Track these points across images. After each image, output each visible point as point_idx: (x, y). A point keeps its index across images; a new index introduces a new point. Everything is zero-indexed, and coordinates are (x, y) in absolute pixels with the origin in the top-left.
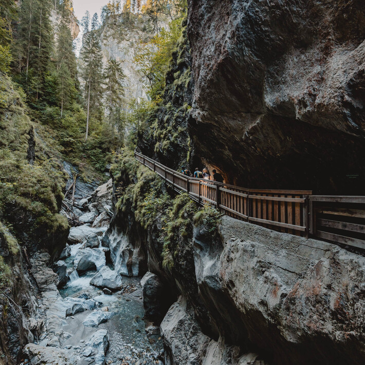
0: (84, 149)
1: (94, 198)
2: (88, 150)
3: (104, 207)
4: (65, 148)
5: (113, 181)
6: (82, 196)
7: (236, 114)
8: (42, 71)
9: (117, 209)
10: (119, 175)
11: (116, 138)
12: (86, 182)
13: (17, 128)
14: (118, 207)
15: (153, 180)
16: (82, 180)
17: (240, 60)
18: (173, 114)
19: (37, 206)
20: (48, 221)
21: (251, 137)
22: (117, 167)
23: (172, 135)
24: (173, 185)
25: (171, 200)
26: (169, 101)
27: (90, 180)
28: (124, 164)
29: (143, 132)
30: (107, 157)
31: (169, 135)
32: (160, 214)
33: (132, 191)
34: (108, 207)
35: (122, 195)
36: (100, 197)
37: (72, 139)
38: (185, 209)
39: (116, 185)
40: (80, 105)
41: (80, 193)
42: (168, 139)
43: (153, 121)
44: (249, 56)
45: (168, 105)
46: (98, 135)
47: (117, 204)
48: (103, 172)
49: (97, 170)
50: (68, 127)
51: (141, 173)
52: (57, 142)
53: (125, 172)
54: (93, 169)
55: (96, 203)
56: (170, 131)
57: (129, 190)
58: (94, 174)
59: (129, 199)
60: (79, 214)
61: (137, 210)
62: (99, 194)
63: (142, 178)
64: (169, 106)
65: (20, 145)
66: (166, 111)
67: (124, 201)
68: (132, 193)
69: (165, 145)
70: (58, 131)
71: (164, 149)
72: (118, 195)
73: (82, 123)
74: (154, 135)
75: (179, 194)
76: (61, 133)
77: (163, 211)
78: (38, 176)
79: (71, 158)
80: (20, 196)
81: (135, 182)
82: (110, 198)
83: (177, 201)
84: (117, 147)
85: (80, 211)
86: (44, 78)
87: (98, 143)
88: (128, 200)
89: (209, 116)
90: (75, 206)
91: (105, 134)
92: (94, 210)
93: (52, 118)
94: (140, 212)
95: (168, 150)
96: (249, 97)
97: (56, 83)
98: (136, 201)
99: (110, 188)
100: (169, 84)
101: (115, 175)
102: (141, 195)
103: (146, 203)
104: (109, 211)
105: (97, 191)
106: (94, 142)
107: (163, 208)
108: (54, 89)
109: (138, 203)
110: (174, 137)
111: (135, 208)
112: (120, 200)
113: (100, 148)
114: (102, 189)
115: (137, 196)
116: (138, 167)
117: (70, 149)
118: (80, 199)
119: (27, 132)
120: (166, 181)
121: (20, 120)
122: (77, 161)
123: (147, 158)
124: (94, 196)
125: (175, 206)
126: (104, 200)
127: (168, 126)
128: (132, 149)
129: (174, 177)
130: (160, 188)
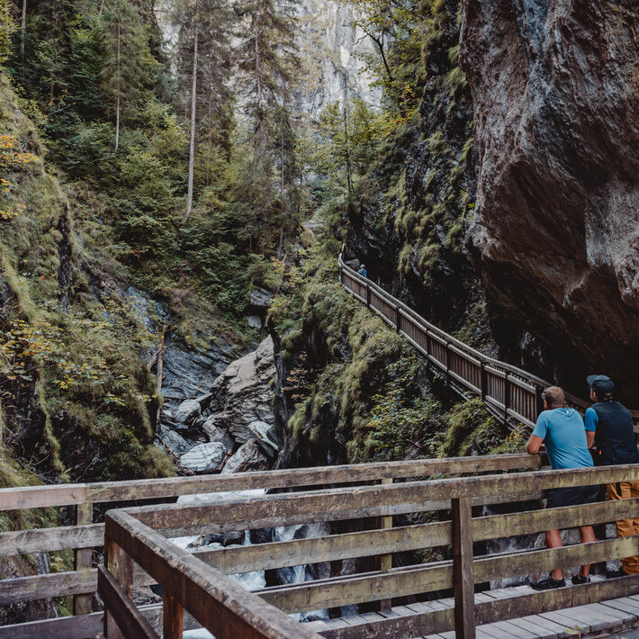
0: (185, 248)
1: (217, 399)
2: (194, 248)
3: (251, 426)
4: (134, 247)
5: (277, 349)
6: (181, 391)
7: (550, 257)
8: (63, 20)
9: (294, 435)
10: (295, 332)
11: (277, 205)
12: (193, 349)
13: (33, 215)
14: (296, 428)
15: (394, 356)
16: (182, 344)
17: (542, 171)
18: (448, 167)
19: (108, 426)
20: (133, 464)
21: (575, 307)
22: (289, 307)
23: (446, 230)
24: (447, 374)
25: (442, 414)
26: (436, 124)
27: (203, 343)
28: (312, 302)
29: (363, 209)
30: (252, 267)
31: (439, 227)
32: (415, 451)
33: (337, 382)
34: (261, 428)
35: (307, 393)
36: (238, 395)
37: (151, 220)
38: (474, 441)
39: (288, 364)
40: (167, 107)
41: (177, 383)
42: (436, 240)
43: (391, 171)
44: (556, 170)
45: (434, 140)
46: (222, 198)
47: (294, 421)
48: (239, 316)
49: (223, 309)
50: (138, 180)
51: (361, 333)
52: (109, 229)
53: (313, 326)
54: (211, 307)
55: (224, 415)
56: (439, 217)
57: (327, 380)
58: (214, 322)
59: (327, 406)
60: (178, 448)
61: (352, 439)
62: (234, 388)
63: (363, 349)
64: (437, 142)
65: (42, 261)
66: (428, 156)
67: (315, 412)
68: (338, 391)
69: (427, 258)
70: (111, 195)
71: (424, 269)
72: (295, 391)
73: (173, 164)
74: (397, 222)
75: (461, 400)
76: (118, 202)
77: (421, 443)
78: (106, 348)
79: (147, 277)
80: (75, 401)
81: (346, 359)
82: (265, 397)
83: (455, 420)
84: (280, 231)
85: (180, 439)
86: (67, 39)
87: (225, 224)
88: (325, 409)
89: (503, 251)
90: (166, 424)
91: (245, 194)
92: (219, 435)
93: (94, 158)
94: (361, 445)
95: (435, 272)
96: (568, 232)
97: (98, 48)
98: (349, 414)
99: (264, 368)
100: (435, 74)
101: (284, 331)
102: (361, 399)
103: (375, 421)
104: (266, 439)
105: (227, 378)
106: (212, 222)
107: (421, 434)
108: (96, 67)
109: (356, 420)
110: (453, 236)
111: (348, 433)
112: (302, 407)
113: (230, 239)
114: (242, 371)
115: (351, 401)
116: (351, 313)
117: (145, 249)
118: (179, 401)
119: (56, 223)
120: (431, 362)
121: (38, 193)
122: (165, 284)
123: (377, 289)
124: (220, 393)
125: (451, 430)
126: (249, 404)
127: (435, 201)
128: (331, 250)
129: (450, 353)
130: (415, 380)
